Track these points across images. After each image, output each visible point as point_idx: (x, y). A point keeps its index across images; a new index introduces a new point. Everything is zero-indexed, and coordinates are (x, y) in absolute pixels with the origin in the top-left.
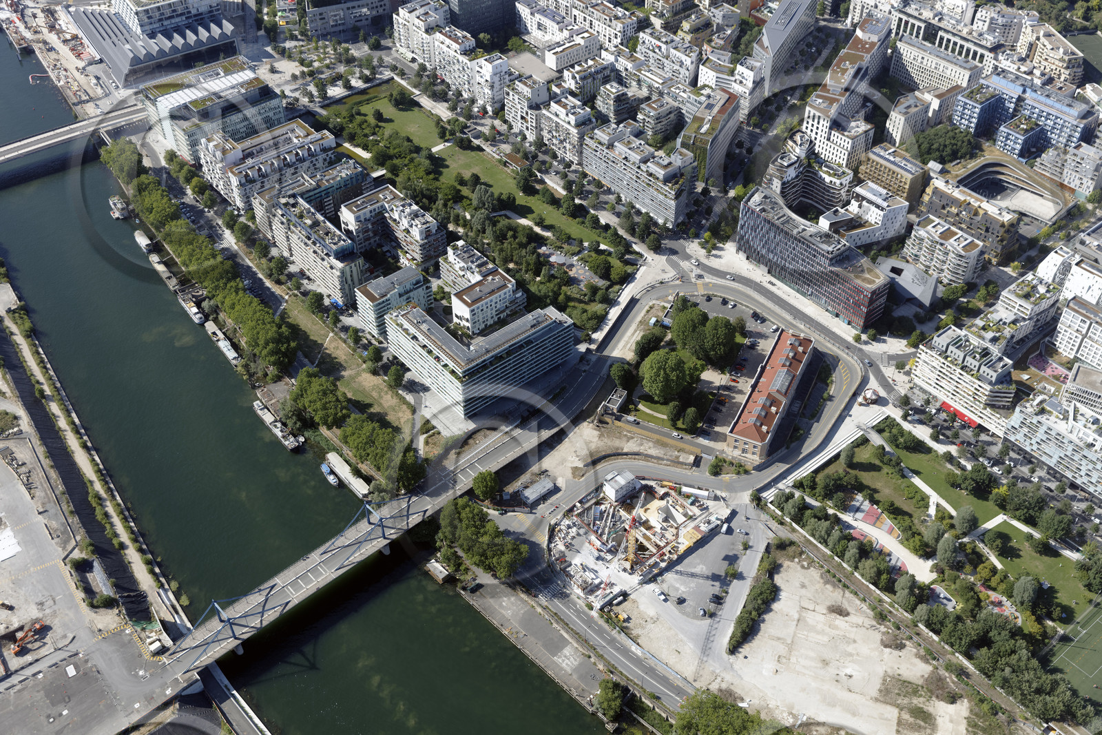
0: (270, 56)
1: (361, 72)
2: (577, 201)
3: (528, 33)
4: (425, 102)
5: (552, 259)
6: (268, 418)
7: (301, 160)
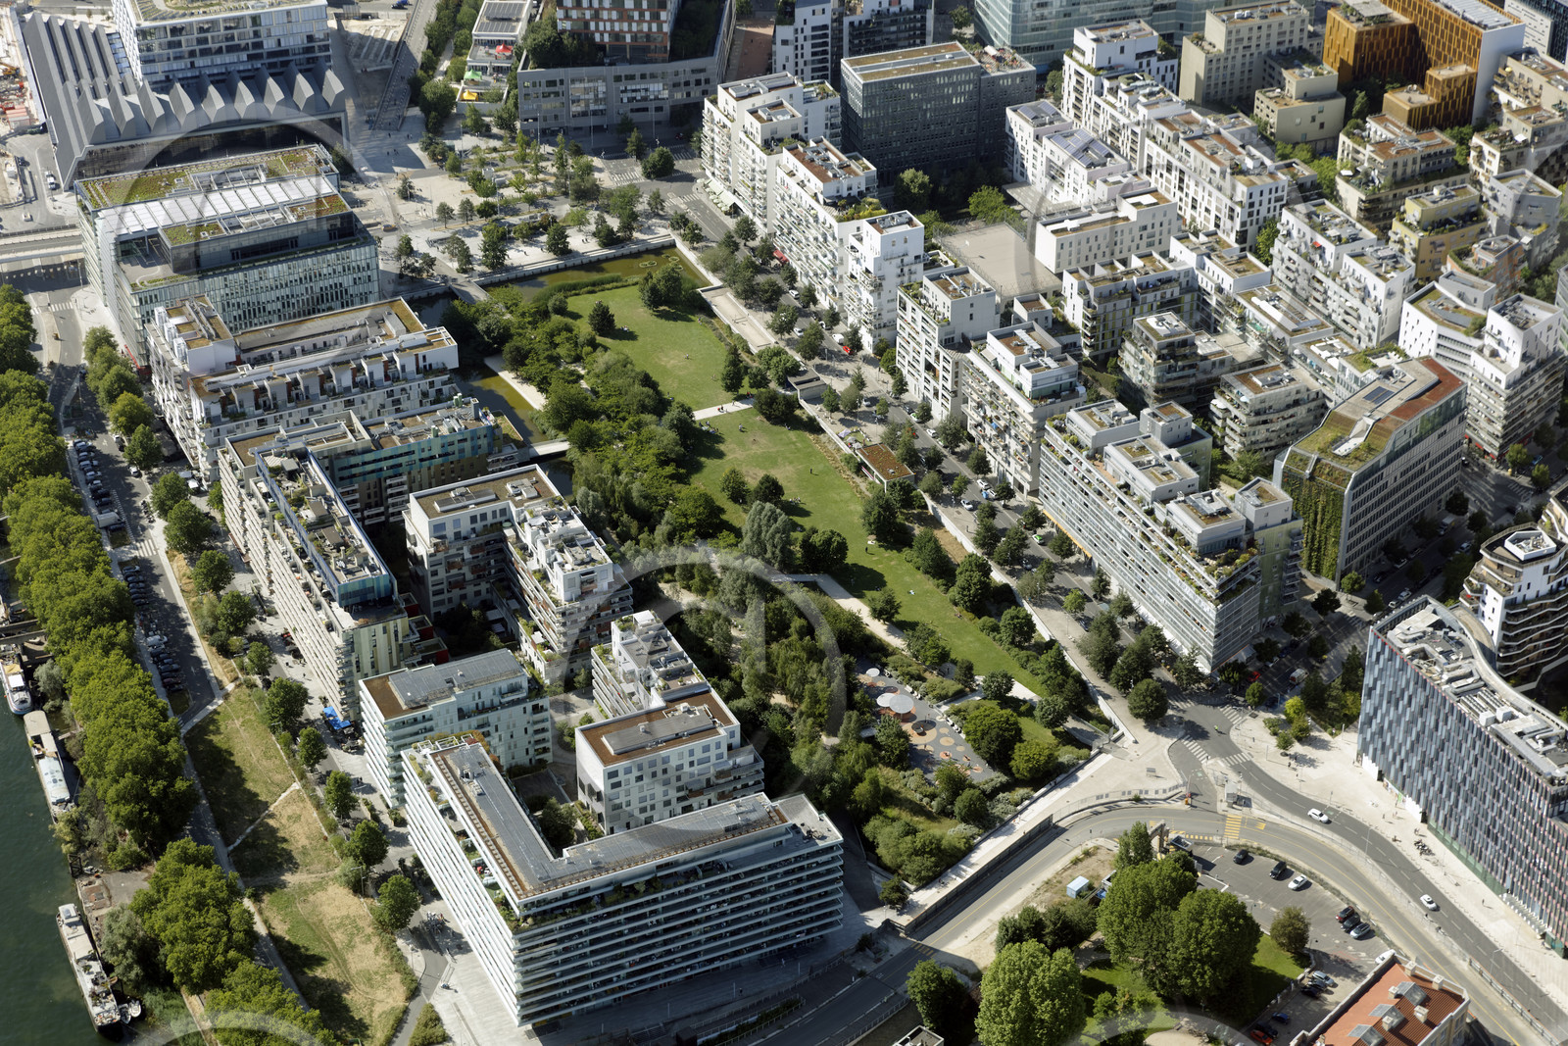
0: (416, 163)
1: (601, 221)
2: (998, 576)
3: (1025, 183)
4: (727, 305)
5: (883, 701)
6: (78, 945)
7: (366, 386)
